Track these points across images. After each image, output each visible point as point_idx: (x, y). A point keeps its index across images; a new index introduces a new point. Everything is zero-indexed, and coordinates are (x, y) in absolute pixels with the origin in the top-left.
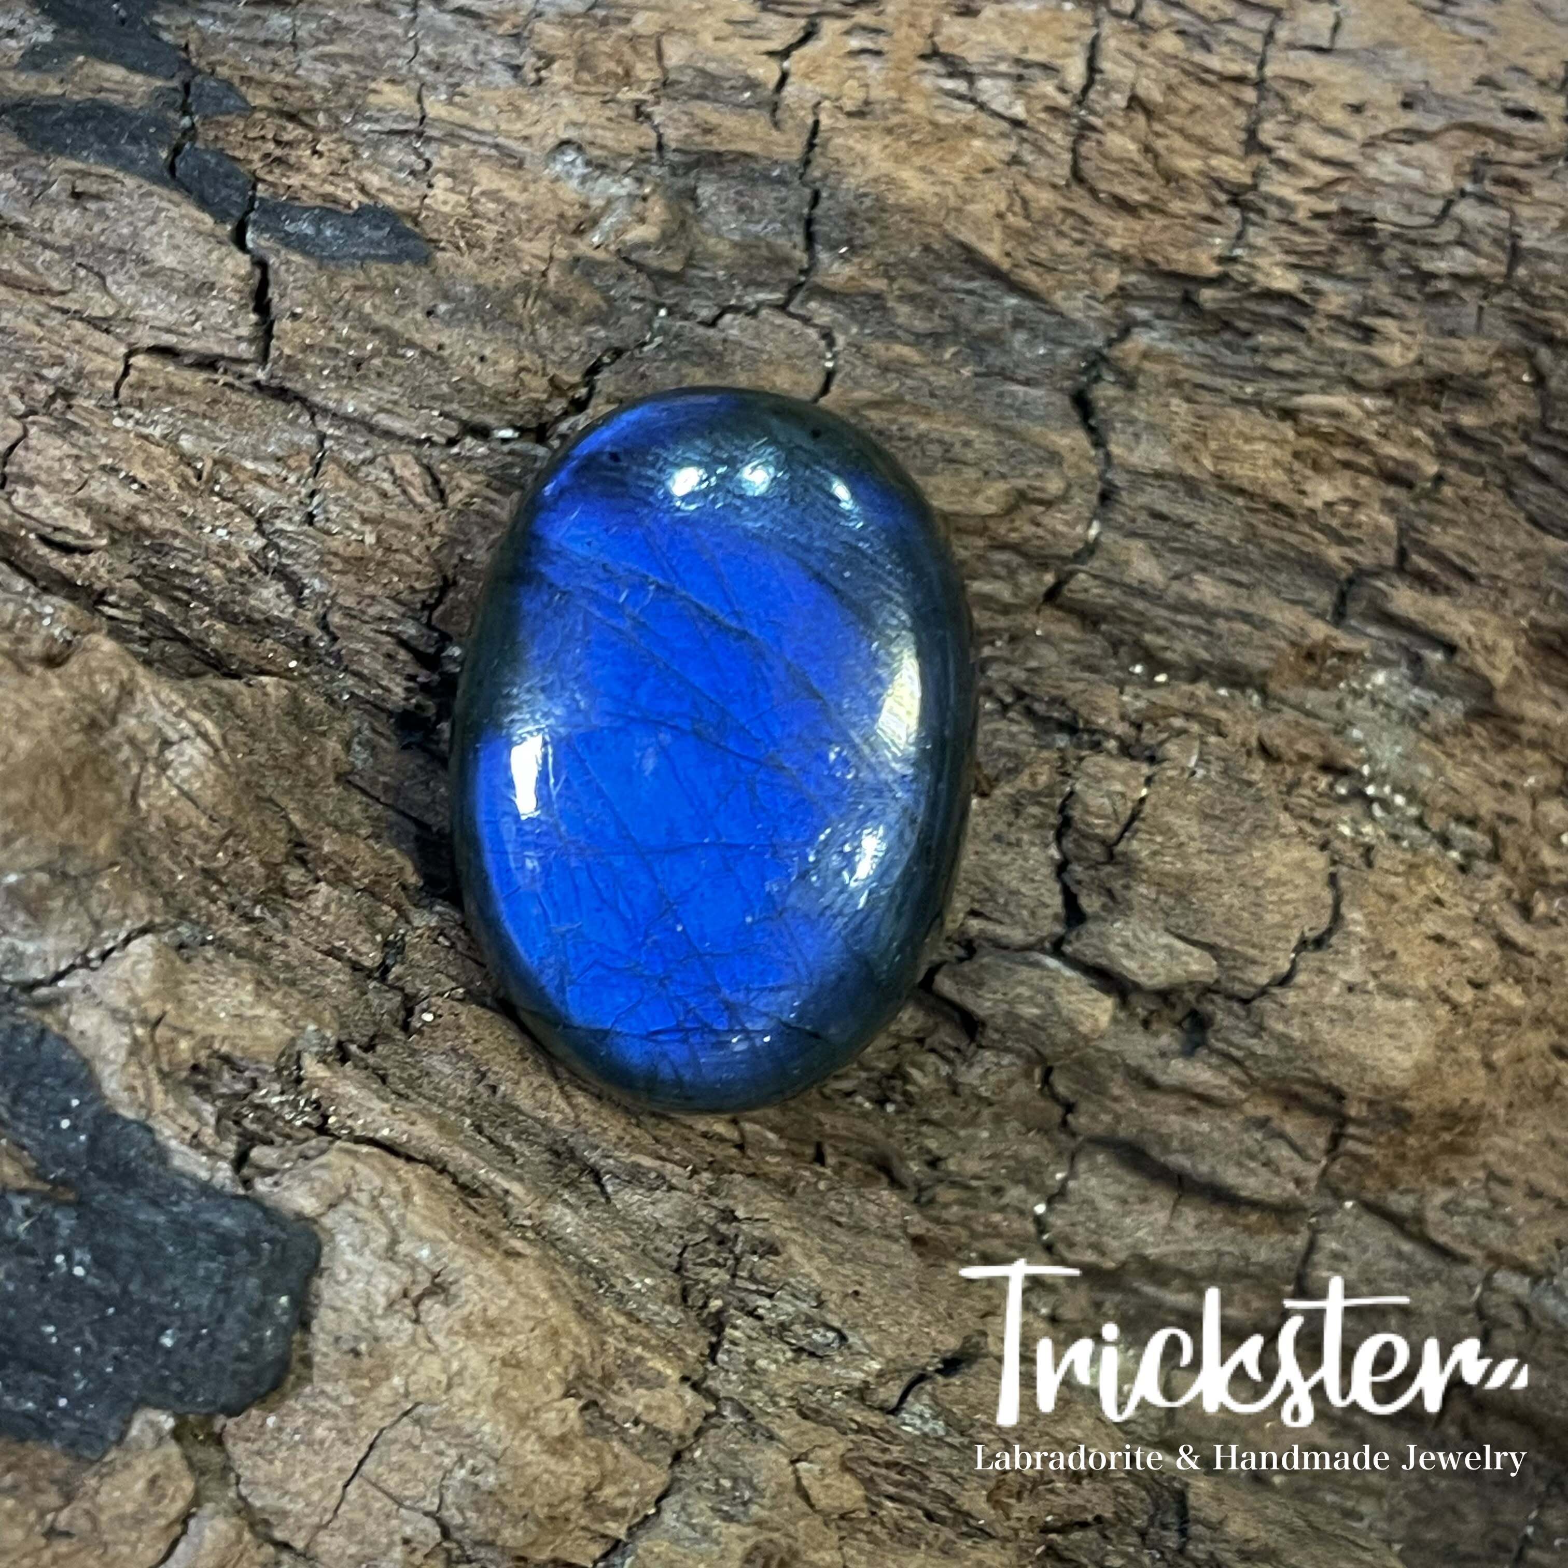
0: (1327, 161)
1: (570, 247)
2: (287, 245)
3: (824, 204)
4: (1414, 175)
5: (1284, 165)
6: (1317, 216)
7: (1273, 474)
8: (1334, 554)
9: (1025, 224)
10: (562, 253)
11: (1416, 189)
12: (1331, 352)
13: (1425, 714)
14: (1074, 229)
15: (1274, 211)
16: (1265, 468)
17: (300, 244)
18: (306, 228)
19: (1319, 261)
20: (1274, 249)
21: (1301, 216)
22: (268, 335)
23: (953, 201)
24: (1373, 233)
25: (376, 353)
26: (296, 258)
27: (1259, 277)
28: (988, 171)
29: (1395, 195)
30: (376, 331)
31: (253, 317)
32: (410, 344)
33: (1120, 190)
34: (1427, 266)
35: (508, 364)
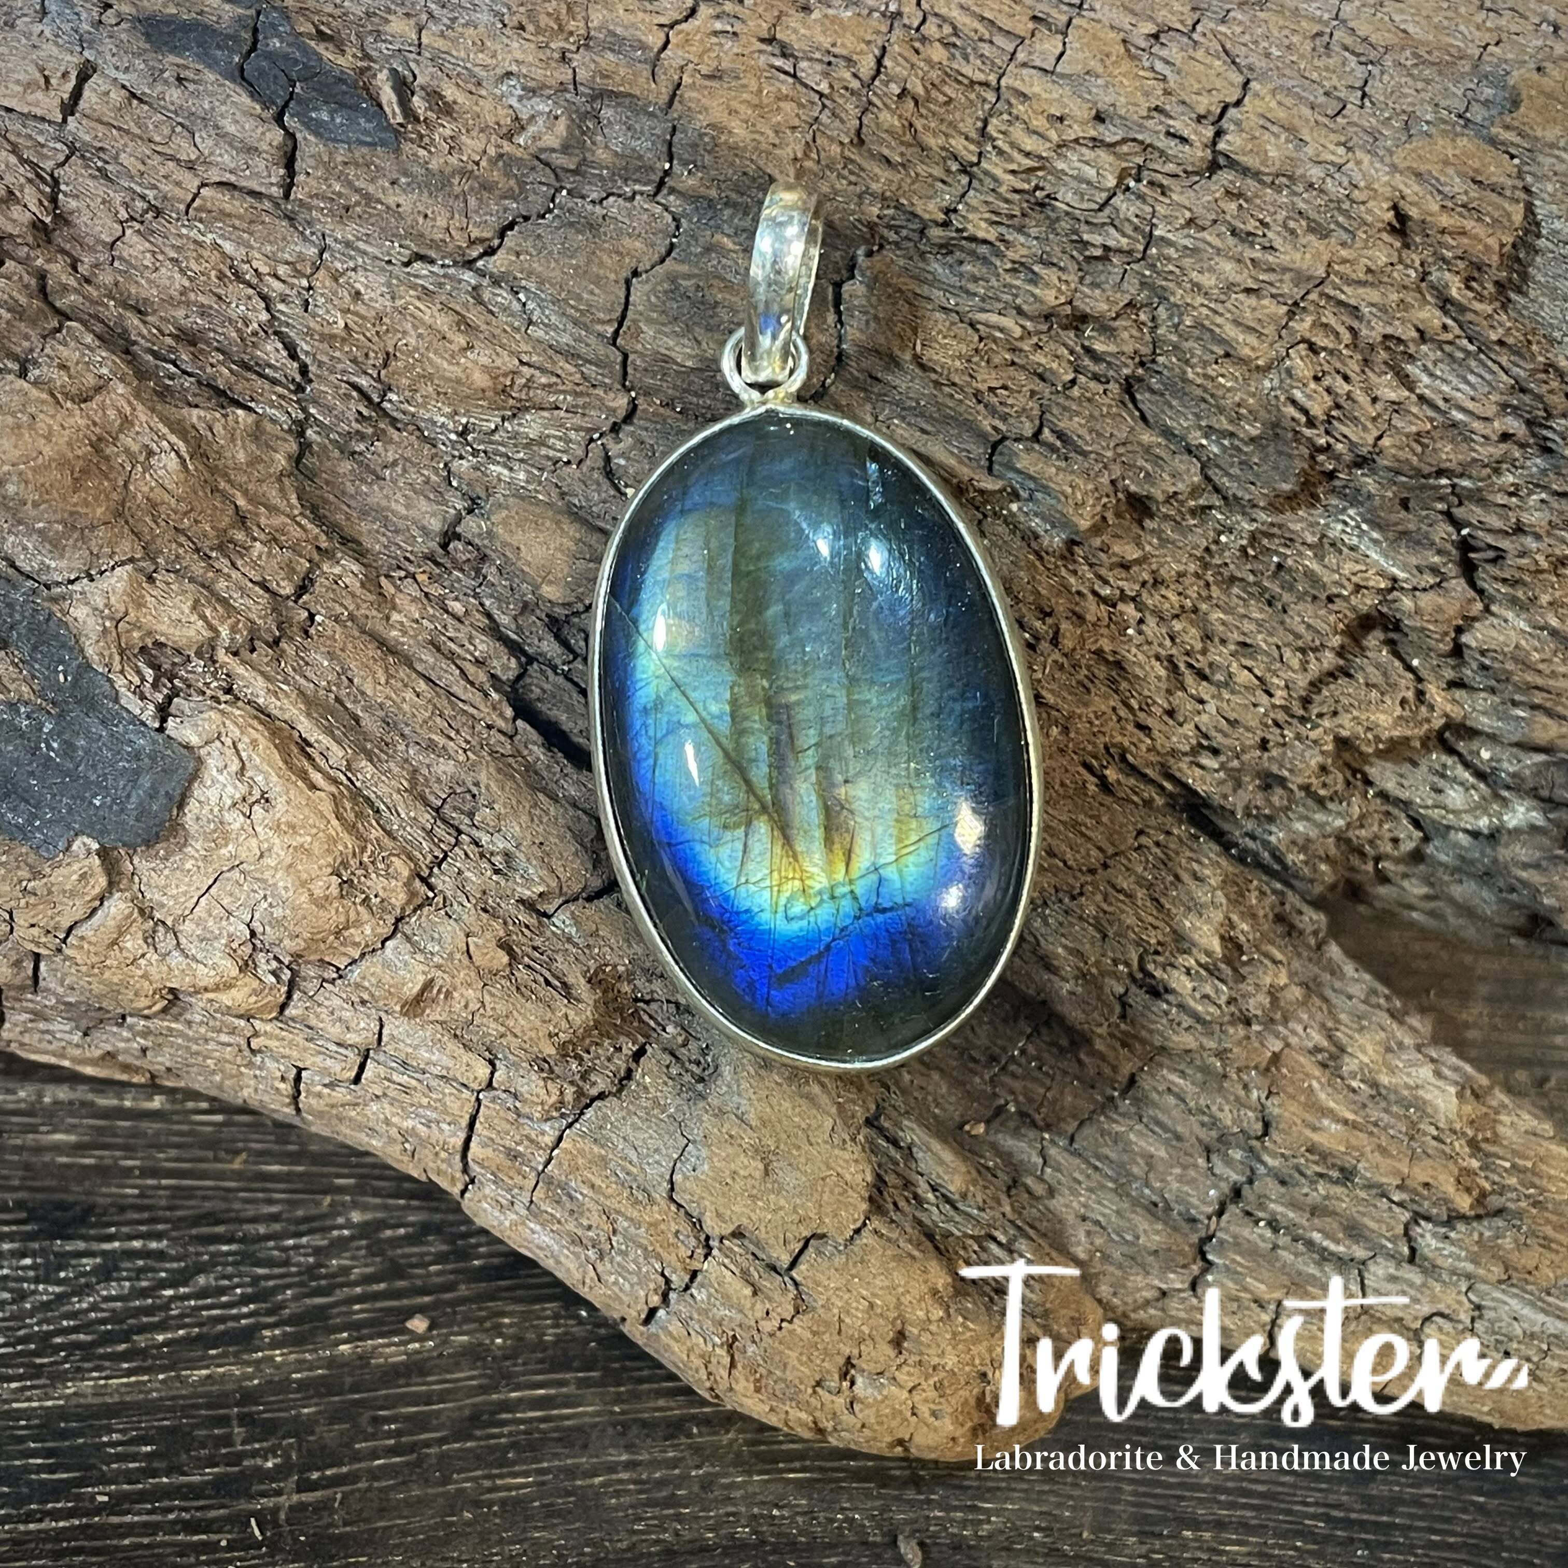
0: (1027, 154)
1: (498, 146)
2: (308, 128)
3: (679, 135)
4: (1091, 173)
5: (1001, 152)
6: (1016, 191)
7: (957, 363)
8: (986, 424)
9: (815, 168)
10: (492, 151)
11: (1089, 183)
12: (1011, 286)
13: (1037, 537)
14: (851, 173)
15: (988, 180)
16: (953, 358)
17: (317, 128)
18: (325, 117)
19: (1016, 221)
20: (984, 208)
21: (1002, 190)
22: (291, 185)
23: (764, 146)
24: (1054, 209)
25: (358, 204)
26: (311, 138)
27: (970, 227)
28: (794, 128)
29: (1074, 184)
30: (358, 190)
31: (282, 171)
32: (379, 201)
33: (886, 152)
34: (1086, 237)
35: (441, 222)
